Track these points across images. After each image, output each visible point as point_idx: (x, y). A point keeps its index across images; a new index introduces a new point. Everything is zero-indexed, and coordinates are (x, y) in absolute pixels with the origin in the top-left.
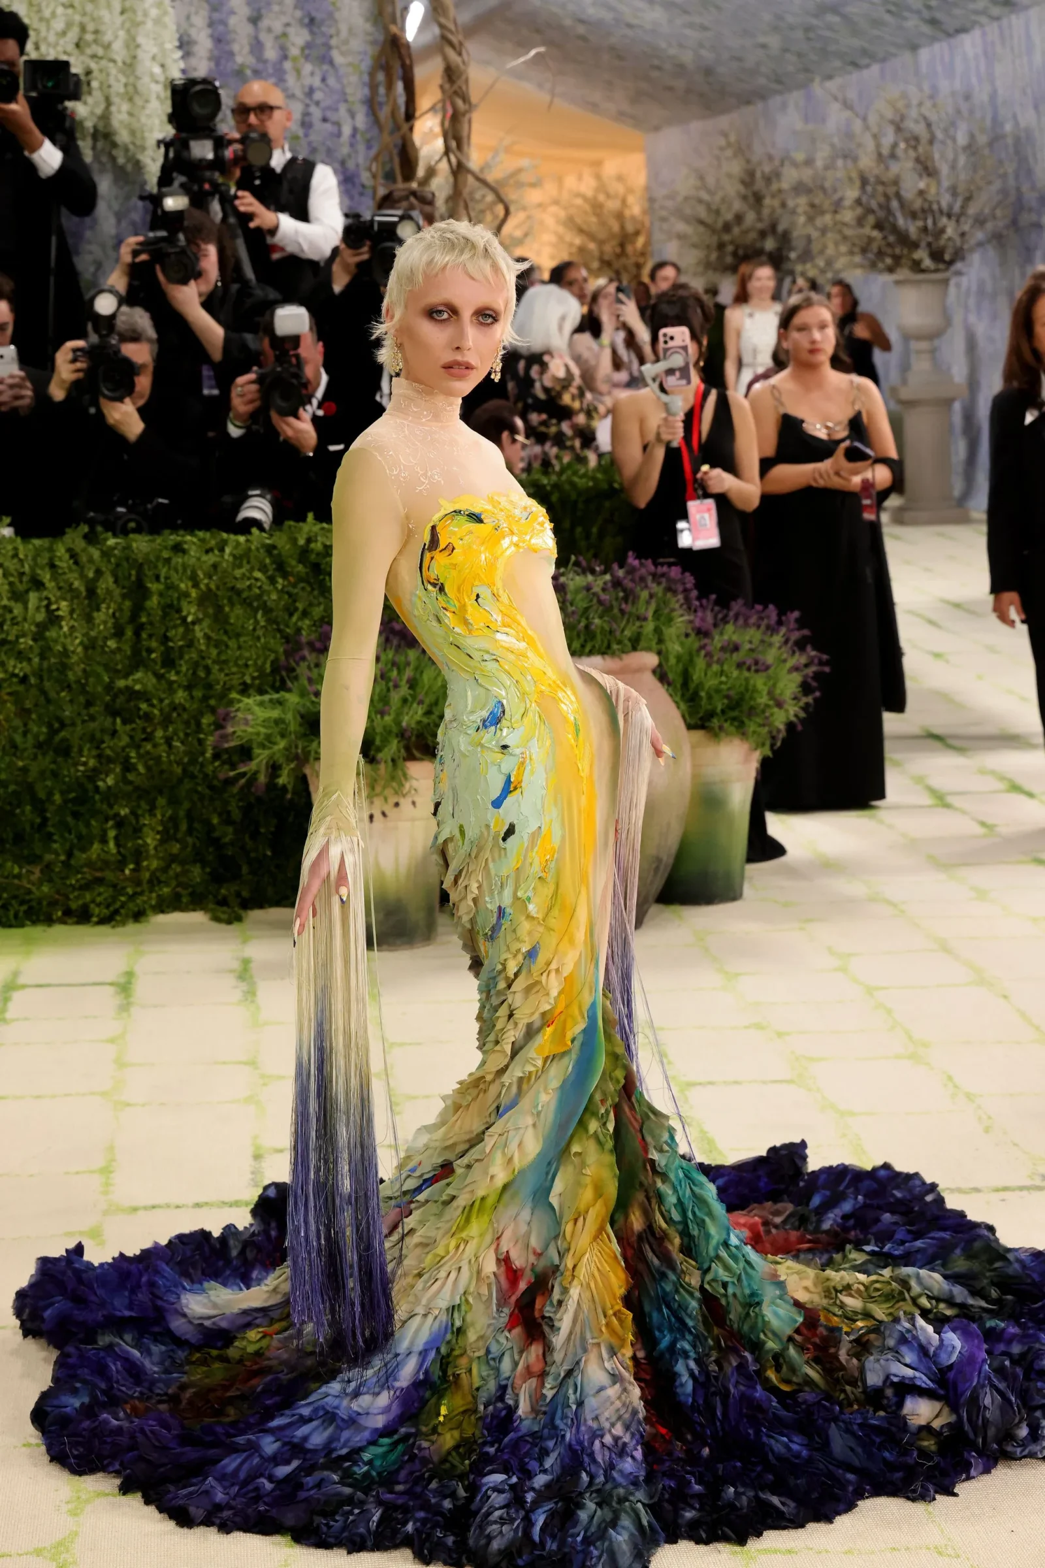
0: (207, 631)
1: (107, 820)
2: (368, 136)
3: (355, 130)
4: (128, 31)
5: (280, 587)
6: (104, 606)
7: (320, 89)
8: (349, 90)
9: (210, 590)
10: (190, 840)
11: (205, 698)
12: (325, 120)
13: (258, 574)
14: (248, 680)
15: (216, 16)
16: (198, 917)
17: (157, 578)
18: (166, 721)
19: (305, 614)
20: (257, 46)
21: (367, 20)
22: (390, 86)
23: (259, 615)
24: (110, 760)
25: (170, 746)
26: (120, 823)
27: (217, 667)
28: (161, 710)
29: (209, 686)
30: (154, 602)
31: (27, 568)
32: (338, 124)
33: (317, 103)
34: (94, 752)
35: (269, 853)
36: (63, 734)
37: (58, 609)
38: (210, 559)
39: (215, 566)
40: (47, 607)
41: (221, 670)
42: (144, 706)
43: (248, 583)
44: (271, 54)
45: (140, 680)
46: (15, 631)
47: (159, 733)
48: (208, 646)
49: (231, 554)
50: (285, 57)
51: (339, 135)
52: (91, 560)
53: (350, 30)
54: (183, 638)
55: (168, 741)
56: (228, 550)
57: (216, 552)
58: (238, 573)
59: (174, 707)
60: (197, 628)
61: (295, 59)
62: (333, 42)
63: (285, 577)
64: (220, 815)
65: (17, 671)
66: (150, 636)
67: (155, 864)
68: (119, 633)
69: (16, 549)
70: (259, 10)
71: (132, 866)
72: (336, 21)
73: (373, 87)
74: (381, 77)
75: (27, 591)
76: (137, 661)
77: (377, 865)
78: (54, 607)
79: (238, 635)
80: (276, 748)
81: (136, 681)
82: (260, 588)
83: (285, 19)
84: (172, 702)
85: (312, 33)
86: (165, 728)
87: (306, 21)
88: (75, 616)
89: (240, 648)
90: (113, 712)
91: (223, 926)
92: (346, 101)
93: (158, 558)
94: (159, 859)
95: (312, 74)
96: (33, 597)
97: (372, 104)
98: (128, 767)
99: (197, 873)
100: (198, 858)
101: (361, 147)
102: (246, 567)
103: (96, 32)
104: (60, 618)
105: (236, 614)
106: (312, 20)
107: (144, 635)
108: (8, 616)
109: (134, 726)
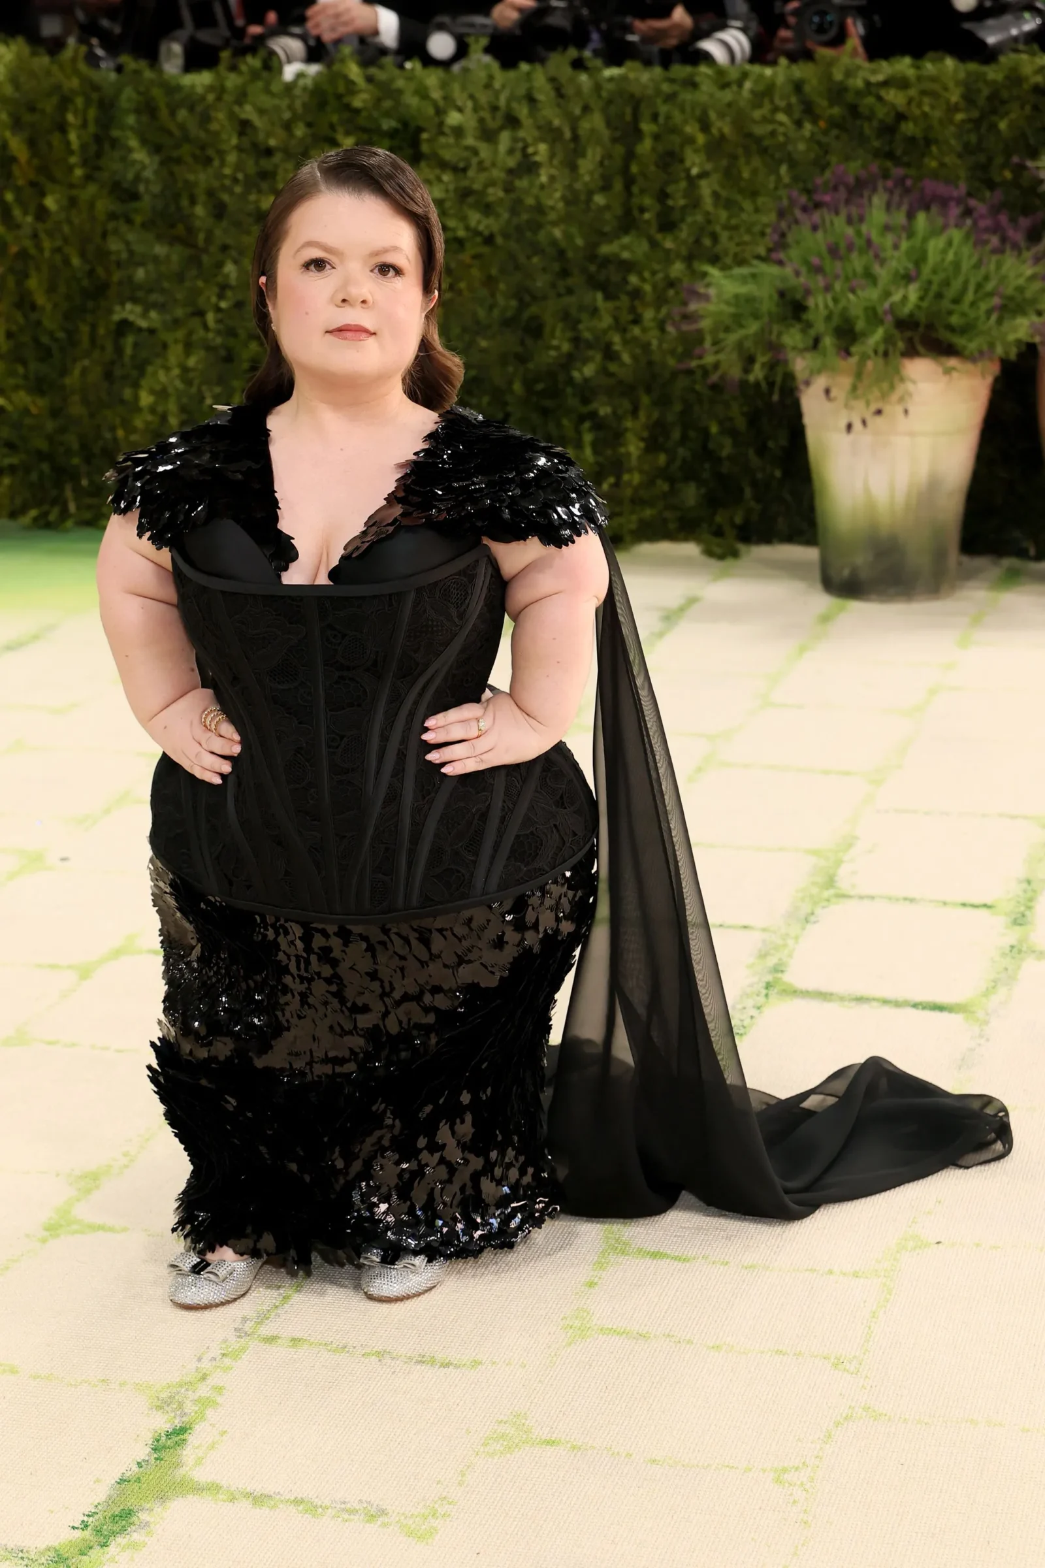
0: (717, 188)
1: (582, 419)
5: (808, 134)
6: (590, 153)
9: (723, 137)
10: (682, 452)
13: (782, 117)
16: (690, 549)
17: (655, 117)
18: (660, 300)
23: (783, 169)
24: (589, 345)
25: (662, 329)
26: (599, 425)
28: (654, 287)
30: (645, 146)
31: (502, 102)
34: (569, 334)
36: (534, 309)
37: (535, 153)
38: (727, 96)
39: (731, 105)
40: (524, 149)
41: (731, 238)
42: (633, 279)
43: (770, 128)
45: (628, 247)
46: (483, 177)
47: (648, 314)
48: (716, 205)
49: (752, 92)
52: (579, 92)
54: (684, 197)
55: (661, 326)
56: (748, 85)
57: (735, 88)
58: (757, 114)
59: (671, 284)
60: (703, 183)
63: (815, 121)
64: (721, 423)
65: (481, 228)
66: (642, 191)
67: (636, 478)
68: (606, 188)
69: (491, 77)
71: (612, 480)
75: (502, 128)
76: (628, 223)
77: (867, 490)
78: (530, 150)
79: (754, 194)
81: (624, 247)
82: (784, 134)
84: (667, 277)
86: (658, 309)
88: (555, 162)
90: (595, 283)
91: (713, 562)
93: (658, 92)
94: (641, 472)
96: (505, 138)
98: (610, 354)
99: (691, 494)
100: (689, 473)
102: (767, 107)
104: (537, 165)
105: (753, 167)
107: (635, 189)
108: (474, 161)
109: (617, 303)
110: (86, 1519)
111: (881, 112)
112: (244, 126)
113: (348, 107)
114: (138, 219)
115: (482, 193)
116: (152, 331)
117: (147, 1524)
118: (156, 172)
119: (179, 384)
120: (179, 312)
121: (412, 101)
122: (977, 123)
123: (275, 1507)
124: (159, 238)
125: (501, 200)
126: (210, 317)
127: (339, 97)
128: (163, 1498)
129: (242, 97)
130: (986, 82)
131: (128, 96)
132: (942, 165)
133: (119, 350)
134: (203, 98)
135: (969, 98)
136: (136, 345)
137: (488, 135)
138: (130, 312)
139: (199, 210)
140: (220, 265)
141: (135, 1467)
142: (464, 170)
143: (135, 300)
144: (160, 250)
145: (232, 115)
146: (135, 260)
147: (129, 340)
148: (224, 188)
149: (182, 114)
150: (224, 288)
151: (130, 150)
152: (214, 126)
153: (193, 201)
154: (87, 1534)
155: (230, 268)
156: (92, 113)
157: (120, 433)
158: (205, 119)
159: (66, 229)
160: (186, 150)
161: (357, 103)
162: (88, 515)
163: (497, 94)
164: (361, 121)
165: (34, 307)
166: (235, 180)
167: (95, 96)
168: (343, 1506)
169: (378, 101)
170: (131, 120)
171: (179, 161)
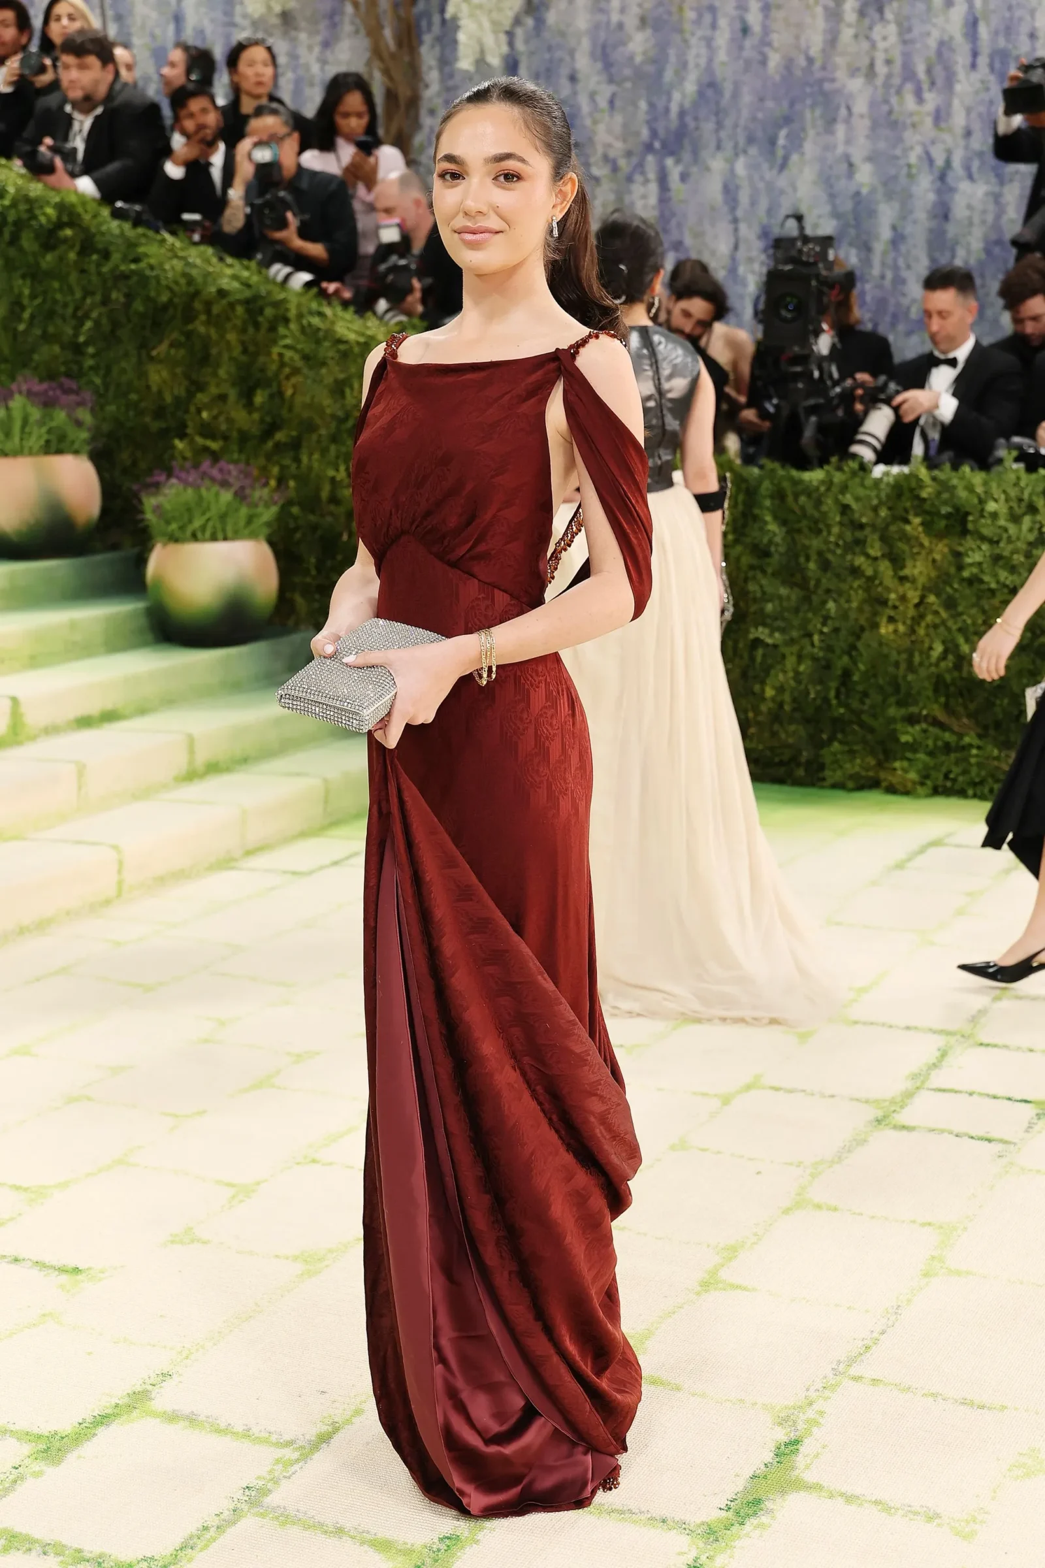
110: (729, 1503)
112: (845, 509)
113: (918, 497)
114: (770, 570)
115: (1009, 559)
116: (775, 646)
117: (772, 1511)
119: (792, 683)
120: (795, 634)
121: (962, 494)
123: (860, 1505)
124: (784, 583)
125: (1022, 564)
126: (816, 638)
127: (912, 490)
128: (783, 1492)
129: (844, 488)
131: (766, 485)
133: (752, 659)
134: (817, 489)
136: (764, 656)
137: (1015, 519)
138: (761, 633)
139: (812, 565)
140: (824, 603)
141: (763, 1467)
142: (997, 542)
143: (764, 625)
144: (783, 591)
145: (837, 501)
146: (766, 597)
147: (760, 652)
148: (829, 550)
149: (803, 499)
150: (826, 619)
151: (766, 523)
152: (824, 508)
153: (808, 559)
154: (730, 1514)
155: (831, 605)
158: (818, 503)
160: (804, 523)
161: (924, 494)
163: (1022, 490)
164: (927, 506)
166: (837, 545)
168: (909, 1508)
169: (939, 494)
170: (768, 503)
171: (799, 531)
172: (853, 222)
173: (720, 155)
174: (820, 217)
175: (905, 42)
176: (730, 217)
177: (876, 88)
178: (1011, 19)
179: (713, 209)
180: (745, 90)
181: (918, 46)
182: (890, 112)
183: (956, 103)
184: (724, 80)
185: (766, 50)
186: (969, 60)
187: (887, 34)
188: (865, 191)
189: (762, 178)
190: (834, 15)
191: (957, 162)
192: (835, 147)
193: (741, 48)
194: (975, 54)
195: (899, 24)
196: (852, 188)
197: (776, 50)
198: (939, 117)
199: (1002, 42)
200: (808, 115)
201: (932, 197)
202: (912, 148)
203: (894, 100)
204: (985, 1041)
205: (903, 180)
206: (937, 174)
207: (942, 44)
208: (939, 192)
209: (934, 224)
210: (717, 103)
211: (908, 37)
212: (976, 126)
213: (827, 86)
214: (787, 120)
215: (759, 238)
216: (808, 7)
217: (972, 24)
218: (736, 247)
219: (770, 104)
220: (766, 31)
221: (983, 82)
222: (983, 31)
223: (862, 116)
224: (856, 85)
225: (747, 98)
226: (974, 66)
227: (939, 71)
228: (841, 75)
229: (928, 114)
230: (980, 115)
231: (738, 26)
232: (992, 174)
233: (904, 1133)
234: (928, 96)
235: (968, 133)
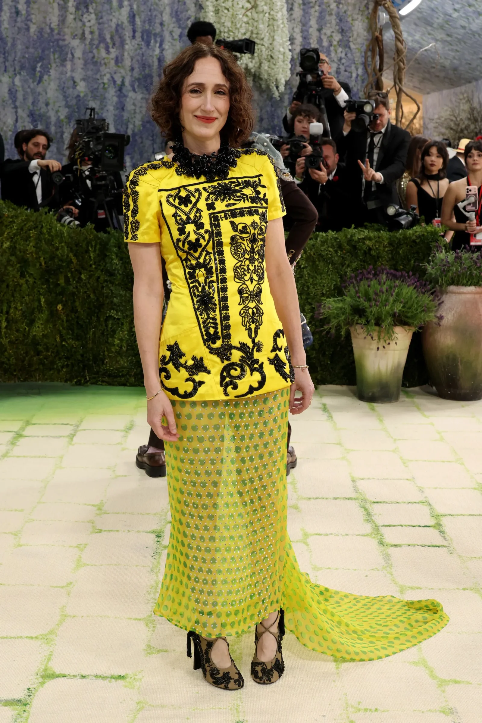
2: (363, 78)
3: (358, 75)
4: (270, 34)
5: (339, 254)
7: (344, 58)
8: (356, 59)
9: (310, 255)
11: (307, 299)
12: (346, 71)
13: (331, 249)
14: (324, 292)
15: (304, 28)
19: (348, 266)
20: (320, 40)
21: (365, 30)
22: (373, 57)
23: (330, 266)
27: (312, 286)
29: (309, 294)
32: (351, 73)
33: (343, 64)
35: (329, 362)
39: (313, 245)
41: (314, 288)
43: (326, 252)
44: (325, 44)
50: (331, 45)
51: (351, 77)
53: (358, 35)
56: (319, 239)
58: (322, 248)
60: (305, 270)
61: (335, 46)
62: (351, 39)
63: (341, 251)
70: (321, 26)
72: (352, 31)
73: (366, 58)
74: (369, 54)
79: (321, 274)
80: (340, 319)
82: (331, 255)
83: (332, 30)
85: (342, 35)
87: (340, 30)
89: (321, 279)
92: (355, 63)
95: (341, 52)
97: (365, 65)
101: (360, 82)
102: (326, 246)
103: (257, 34)
105: (321, 265)
106: (343, 30)
111: (364, 247)
114: (115, 282)
116: (118, 319)
118: (121, 267)
120: (128, 313)
122: (392, 251)
124: (122, 288)
130: (397, 238)
131: (113, 241)
132: (382, 264)
133: (107, 326)
135: (391, 244)
136: (112, 324)
138: (113, 313)
143: (114, 309)
144: (122, 292)
146: (113, 296)
156: (98, 247)
157: (106, 353)
159: (89, 286)
162: (94, 381)
165: (77, 311)
167: (99, 241)
170: (114, 249)
172: (77, 110)
173: (6, 74)
174: (60, 107)
175: (99, 24)
176: (13, 106)
177: (85, 45)
178: (151, 15)
179: (4, 101)
180: (19, 42)
181: (106, 26)
182: (93, 57)
183: (126, 54)
184: (7, 36)
185: (29, 23)
186: (131, 34)
187: (90, 19)
188: (82, 95)
189: (29, 87)
190: (63, 8)
191: (127, 83)
192: (67, 73)
193: (16, 21)
194: (134, 31)
195: (96, 15)
196: (76, 93)
197: (34, 24)
198: (118, 61)
199: (147, 26)
200: (52, 57)
201: (115, 99)
202: (105, 75)
203: (95, 51)
204: (375, 501)
205: (101, 90)
206: (117, 88)
207: (118, 25)
208: (119, 97)
209: (117, 112)
210: (4, 48)
211: (101, 21)
212: (136, 66)
213: (61, 43)
214: (41, 59)
215: (28, 116)
216: (50, 3)
217: (132, 17)
218: (17, 121)
219: (31, 50)
220: (28, 14)
221: (138, 45)
222: (138, 20)
223: (79, 59)
224: (75, 43)
225: (19, 47)
226: (134, 37)
227: (116, 38)
228: (68, 37)
229: (112, 59)
230: (138, 61)
231: (13, 10)
232: (144, 89)
233: (399, 548)
234: (111, 50)
235: (132, 69)
